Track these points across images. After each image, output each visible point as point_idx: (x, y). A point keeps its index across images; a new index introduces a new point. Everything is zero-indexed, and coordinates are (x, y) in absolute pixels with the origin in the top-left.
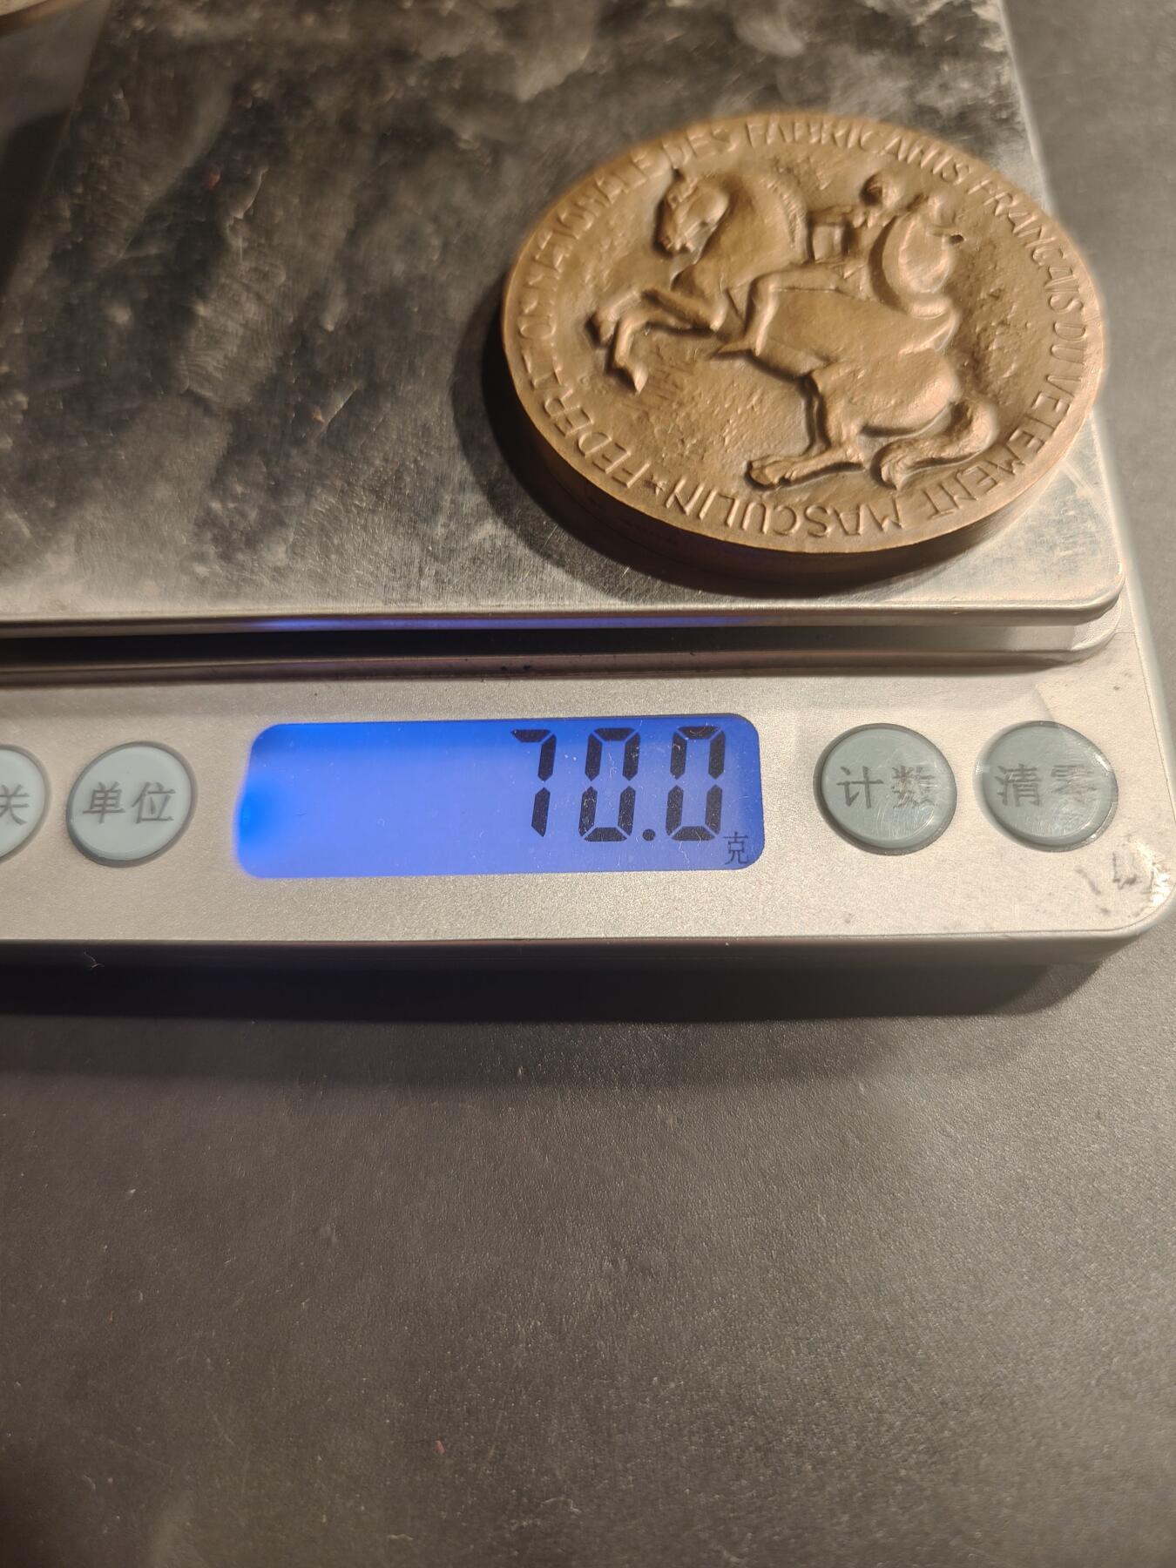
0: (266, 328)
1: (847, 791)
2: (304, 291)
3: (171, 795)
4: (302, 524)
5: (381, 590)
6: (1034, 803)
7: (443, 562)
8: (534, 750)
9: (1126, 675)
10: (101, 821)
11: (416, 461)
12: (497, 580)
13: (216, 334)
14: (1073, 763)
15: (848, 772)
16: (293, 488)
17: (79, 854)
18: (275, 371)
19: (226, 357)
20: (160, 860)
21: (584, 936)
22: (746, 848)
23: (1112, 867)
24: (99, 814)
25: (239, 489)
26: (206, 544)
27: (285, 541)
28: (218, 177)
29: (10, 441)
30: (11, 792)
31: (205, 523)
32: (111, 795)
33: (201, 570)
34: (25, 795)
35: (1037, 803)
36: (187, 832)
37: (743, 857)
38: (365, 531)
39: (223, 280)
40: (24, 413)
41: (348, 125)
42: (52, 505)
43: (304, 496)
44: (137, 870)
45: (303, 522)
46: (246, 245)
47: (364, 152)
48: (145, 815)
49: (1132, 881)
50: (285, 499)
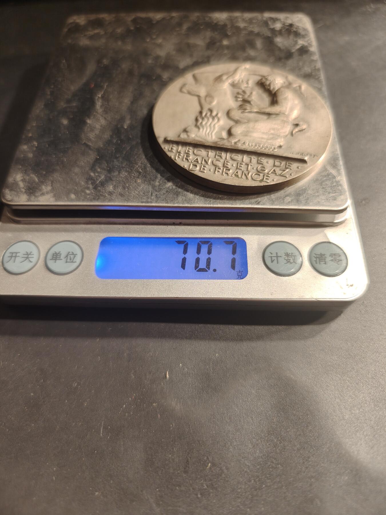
0: (107, 127)
1: (271, 259)
2: (117, 117)
3: (76, 255)
5: (140, 199)
6: (324, 263)
7: (158, 192)
8: (182, 246)
9: (350, 230)
10: (55, 262)
12: (173, 197)
13: (93, 128)
14: (335, 253)
15: (272, 254)
16: (115, 170)
17: (49, 271)
18: (110, 138)
19: (95, 134)
20: (73, 273)
22: (243, 274)
23: (346, 282)
24: (54, 261)
25: (99, 170)
26: (89, 184)
27: (112, 184)
28: (93, 85)
29: (32, 155)
30: (29, 254)
31: (89, 179)
32: (58, 255)
33: (88, 192)
34: (33, 254)
35: (325, 264)
36: (81, 266)
37: (242, 276)
38: (136, 183)
39: (95, 113)
40: (36, 147)
41: (131, 73)
42: (44, 173)
43: (118, 173)
44: (66, 276)
45: (118, 179)
46: (101, 104)
47: (135, 80)
48: (68, 261)
49: (352, 286)
50: (113, 173)
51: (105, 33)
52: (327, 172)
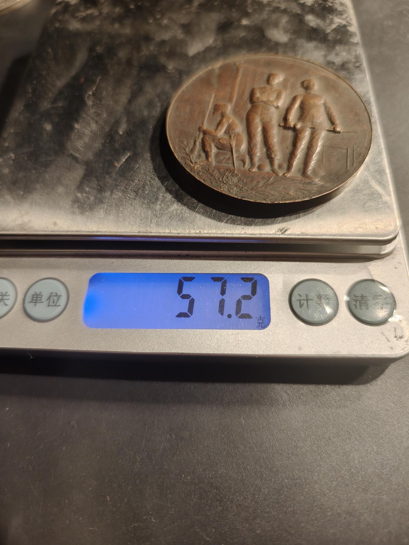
0: (99, 133)
1: (300, 303)
2: (112, 120)
3: (61, 297)
4: (109, 202)
6: (365, 308)
7: (159, 218)
9: (399, 263)
10: (35, 306)
11: (150, 181)
12: (178, 225)
13: (81, 135)
14: (380, 294)
15: (300, 296)
16: (106, 190)
17: (27, 317)
18: (101, 148)
19: (84, 143)
20: (57, 320)
21: (205, 353)
22: (264, 322)
23: (394, 332)
24: (35, 303)
25: (87, 189)
26: (75, 208)
27: (103, 208)
28: (83, 80)
29: (8, 170)
31: (75, 200)
32: (39, 296)
34: (9, 295)
35: (367, 308)
36: (66, 311)
37: (263, 325)
38: (132, 206)
39: (84, 115)
40: (13, 160)
41: (129, 62)
42: (22, 193)
43: (110, 193)
44: (47, 324)
45: (110, 202)
46: (92, 104)
47: (134, 72)
48: (50, 304)
49: (401, 337)
50: (104, 193)
51: (101, 14)
52: (372, 189)
